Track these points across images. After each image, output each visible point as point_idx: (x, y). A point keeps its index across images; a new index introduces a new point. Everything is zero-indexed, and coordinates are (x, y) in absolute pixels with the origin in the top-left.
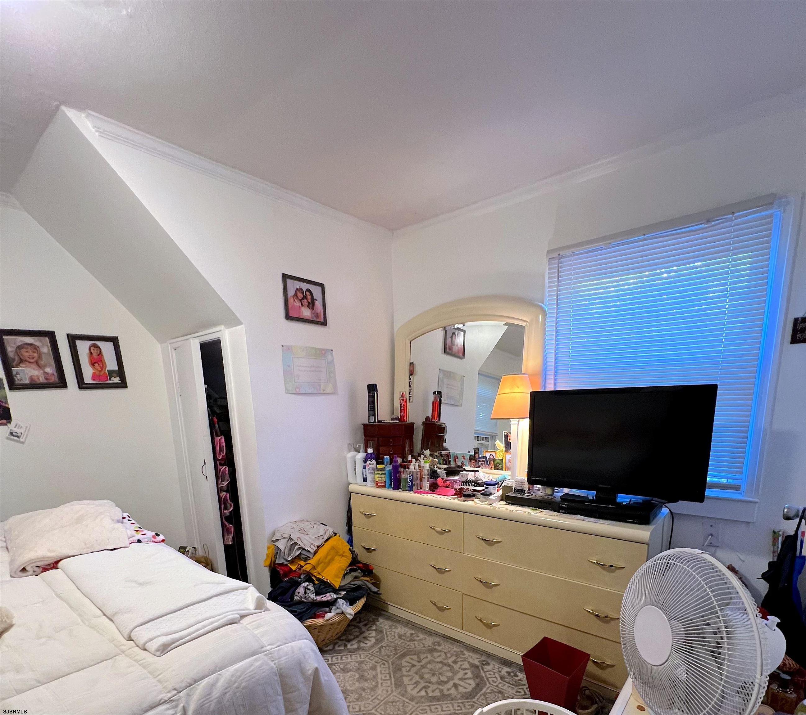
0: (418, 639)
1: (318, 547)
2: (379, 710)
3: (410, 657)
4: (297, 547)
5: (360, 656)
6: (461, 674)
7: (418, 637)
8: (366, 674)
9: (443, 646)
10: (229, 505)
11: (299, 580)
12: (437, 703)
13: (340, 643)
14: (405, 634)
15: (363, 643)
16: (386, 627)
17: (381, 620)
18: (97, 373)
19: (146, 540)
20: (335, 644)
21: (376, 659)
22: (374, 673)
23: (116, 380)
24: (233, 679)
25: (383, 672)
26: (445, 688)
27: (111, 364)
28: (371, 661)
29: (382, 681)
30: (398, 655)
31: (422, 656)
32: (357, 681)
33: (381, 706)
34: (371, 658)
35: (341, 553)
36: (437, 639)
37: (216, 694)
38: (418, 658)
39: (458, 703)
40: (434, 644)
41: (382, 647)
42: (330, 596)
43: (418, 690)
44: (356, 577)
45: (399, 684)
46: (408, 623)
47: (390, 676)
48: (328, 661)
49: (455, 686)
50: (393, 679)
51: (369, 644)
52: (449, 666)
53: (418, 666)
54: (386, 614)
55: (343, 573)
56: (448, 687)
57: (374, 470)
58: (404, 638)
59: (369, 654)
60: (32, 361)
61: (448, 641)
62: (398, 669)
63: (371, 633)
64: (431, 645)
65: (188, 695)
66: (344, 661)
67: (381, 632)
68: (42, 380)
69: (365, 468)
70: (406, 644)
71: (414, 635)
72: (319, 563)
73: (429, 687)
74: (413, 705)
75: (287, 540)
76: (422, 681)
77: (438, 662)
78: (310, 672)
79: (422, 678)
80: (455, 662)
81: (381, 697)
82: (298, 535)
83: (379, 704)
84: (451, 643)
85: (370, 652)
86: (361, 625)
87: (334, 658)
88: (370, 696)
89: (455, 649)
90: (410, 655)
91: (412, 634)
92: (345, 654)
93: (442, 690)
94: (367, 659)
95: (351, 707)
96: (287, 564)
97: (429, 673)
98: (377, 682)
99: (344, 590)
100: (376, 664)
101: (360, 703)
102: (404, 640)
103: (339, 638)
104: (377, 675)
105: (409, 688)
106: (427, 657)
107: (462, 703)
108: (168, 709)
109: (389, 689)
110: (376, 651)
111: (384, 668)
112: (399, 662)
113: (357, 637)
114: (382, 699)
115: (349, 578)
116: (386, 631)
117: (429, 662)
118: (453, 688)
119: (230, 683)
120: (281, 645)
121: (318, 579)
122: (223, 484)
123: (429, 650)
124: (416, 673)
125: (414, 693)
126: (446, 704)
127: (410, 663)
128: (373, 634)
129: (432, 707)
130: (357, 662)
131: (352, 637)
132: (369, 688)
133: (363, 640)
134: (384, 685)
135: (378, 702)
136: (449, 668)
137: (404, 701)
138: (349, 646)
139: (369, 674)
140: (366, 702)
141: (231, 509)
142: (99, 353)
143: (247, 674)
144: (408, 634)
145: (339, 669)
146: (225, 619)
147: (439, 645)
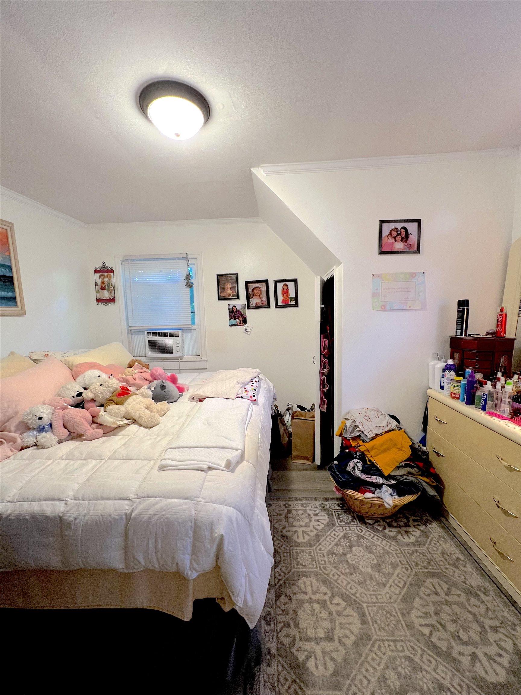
0: (463, 569)
1: (377, 435)
2: (370, 608)
3: (439, 581)
4: (358, 429)
5: (390, 546)
6: (493, 650)
7: (465, 566)
8: (383, 566)
9: (490, 598)
10: (326, 386)
11: (355, 455)
12: (435, 656)
13: (382, 523)
14: (451, 554)
15: (402, 536)
16: (436, 535)
17: (434, 525)
18: (285, 299)
19: (246, 398)
20: (377, 521)
21: (403, 559)
22: (391, 570)
23: (293, 303)
24: (165, 508)
25: (400, 576)
26: (457, 648)
27: (292, 294)
28: (396, 557)
29: (393, 584)
30: (426, 570)
31: (454, 591)
32: (372, 567)
33: (375, 606)
34: (398, 554)
35: (399, 446)
36: (488, 585)
37: (151, 512)
38: (448, 589)
39: (463, 681)
40: (479, 587)
41: (417, 551)
42: (374, 479)
43: (423, 623)
44: (410, 473)
45: (407, 599)
46: (462, 545)
47: (404, 585)
48: (361, 532)
49: (474, 657)
50: (405, 590)
51: (407, 540)
52: (482, 627)
53: (443, 597)
54: (445, 522)
55: (397, 464)
56: (462, 650)
57: (451, 380)
58: (447, 557)
59: (400, 549)
60: (258, 295)
61: (501, 597)
62: (418, 584)
63: (416, 532)
64: (474, 586)
65: (140, 503)
66: (373, 541)
67: (427, 536)
68: (260, 304)
69: (443, 377)
70: (445, 565)
71: (461, 562)
72: (373, 448)
73: (438, 630)
74: (406, 634)
75: (352, 421)
76: (434, 617)
77: (470, 612)
78: (216, 535)
79: (437, 613)
80: (494, 629)
81: (381, 598)
82: (362, 420)
83: (374, 603)
84: (505, 602)
85: (402, 549)
86: (412, 518)
87: (368, 533)
88: (372, 589)
89: (506, 614)
90: (442, 580)
91: (459, 559)
92: (379, 535)
93: (452, 647)
94: (394, 553)
95: (350, 585)
96: (349, 440)
97: (449, 615)
98: (388, 581)
99: (394, 479)
100: (399, 563)
101: (359, 588)
102: (446, 560)
103: (384, 519)
104: (393, 574)
105: (415, 613)
106: (459, 596)
107: (468, 685)
108: (127, 505)
109: (394, 597)
110: (409, 551)
111: (404, 572)
112: (423, 578)
113: (400, 527)
114: (380, 600)
115: (402, 472)
116: (432, 538)
117: (457, 604)
118: (469, 658)
119: (162, 510)
120: (209, 502)
121: (370, 461)
122: (324, 371)
123: (468, 590)
124: (434, 603)
125: (417, 622)
126: (446, 668)
127: (434, 587)
128: (418, 533)
129: (426, 654)
130: (383, 549)
131: (395, 524)
132: (376, 581)
133: (403, 533)
134: (392, 589)
135: (375, 600)
136: (479, 629)
137: (400, 621)
138: (387, 531)
139: (387, 569)
140: (365, 592)
141: (328, 388)
142: (287, 288)
143: (173, 510)
144: (454, 557)
145: (365, 545)
146: (197, 466)
147: (486, 593)
